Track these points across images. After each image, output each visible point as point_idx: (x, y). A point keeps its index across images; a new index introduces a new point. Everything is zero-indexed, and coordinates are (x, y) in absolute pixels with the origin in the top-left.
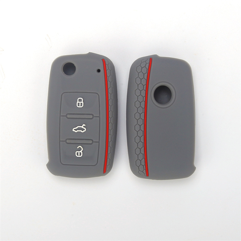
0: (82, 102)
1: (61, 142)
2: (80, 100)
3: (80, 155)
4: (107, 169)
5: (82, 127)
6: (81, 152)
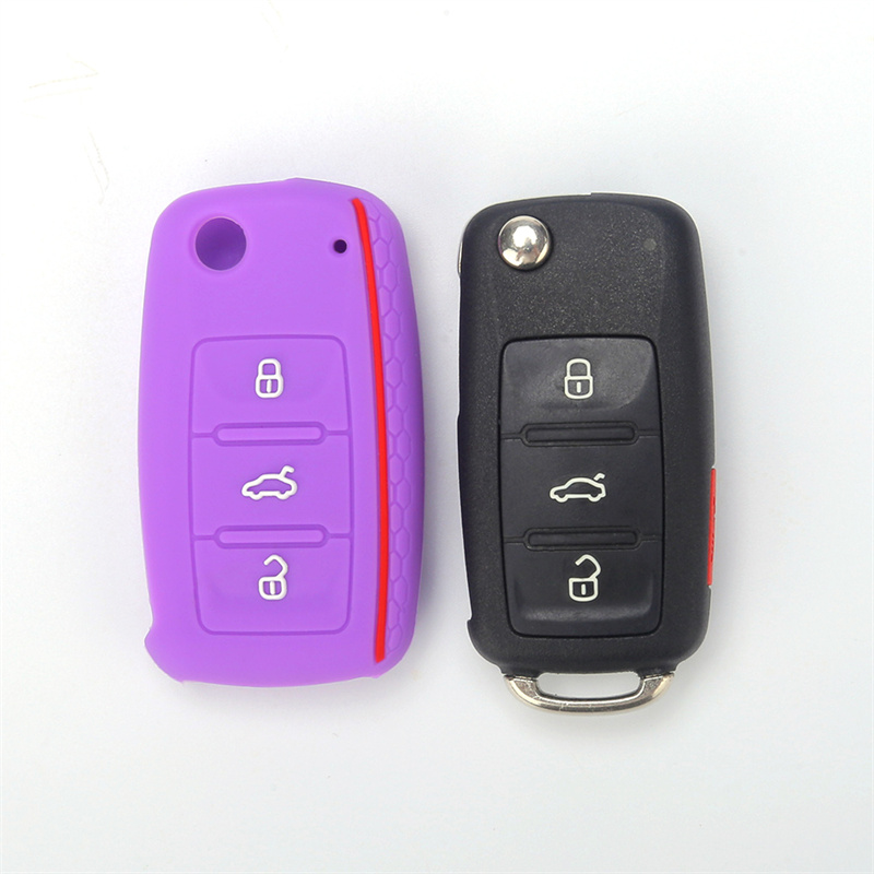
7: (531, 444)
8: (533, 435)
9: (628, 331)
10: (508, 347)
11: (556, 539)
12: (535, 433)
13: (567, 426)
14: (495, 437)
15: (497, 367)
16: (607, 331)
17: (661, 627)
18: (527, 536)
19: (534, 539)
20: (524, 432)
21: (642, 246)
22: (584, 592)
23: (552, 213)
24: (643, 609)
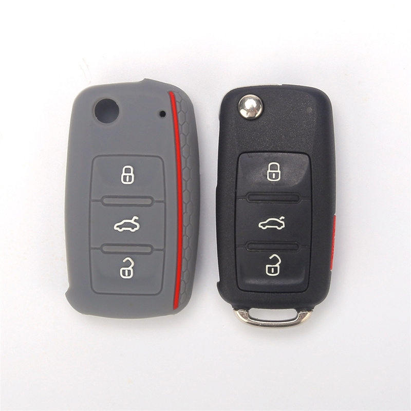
0: (132, 174)
1: (92, 251)
2: (128, 171)
3: (129, 275)
4: (181, 301)
5: (132, 221)
6: (130, 268)
7: (251, 201)
8: (252, 197)
9: (297, 150)
10: (241, 155)
11: (261, 246)
12: (253, 196)
13: (268, 194)
14: (234, 198)
15: (236, 165)
16: (288, 150)
17: (308, 289)
18: (247, 245)
19: (250, 246)
20: (247, 196)
21: (306, 111)
22: (273, 272)
23: (264, 93)
24: (300, 281)
